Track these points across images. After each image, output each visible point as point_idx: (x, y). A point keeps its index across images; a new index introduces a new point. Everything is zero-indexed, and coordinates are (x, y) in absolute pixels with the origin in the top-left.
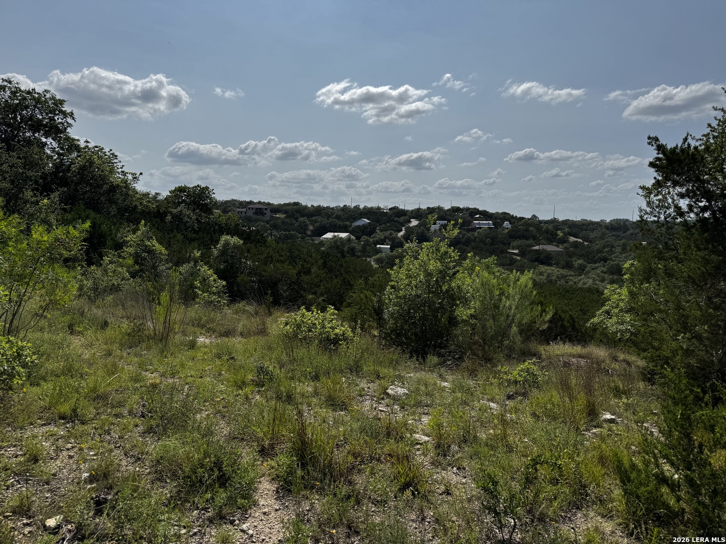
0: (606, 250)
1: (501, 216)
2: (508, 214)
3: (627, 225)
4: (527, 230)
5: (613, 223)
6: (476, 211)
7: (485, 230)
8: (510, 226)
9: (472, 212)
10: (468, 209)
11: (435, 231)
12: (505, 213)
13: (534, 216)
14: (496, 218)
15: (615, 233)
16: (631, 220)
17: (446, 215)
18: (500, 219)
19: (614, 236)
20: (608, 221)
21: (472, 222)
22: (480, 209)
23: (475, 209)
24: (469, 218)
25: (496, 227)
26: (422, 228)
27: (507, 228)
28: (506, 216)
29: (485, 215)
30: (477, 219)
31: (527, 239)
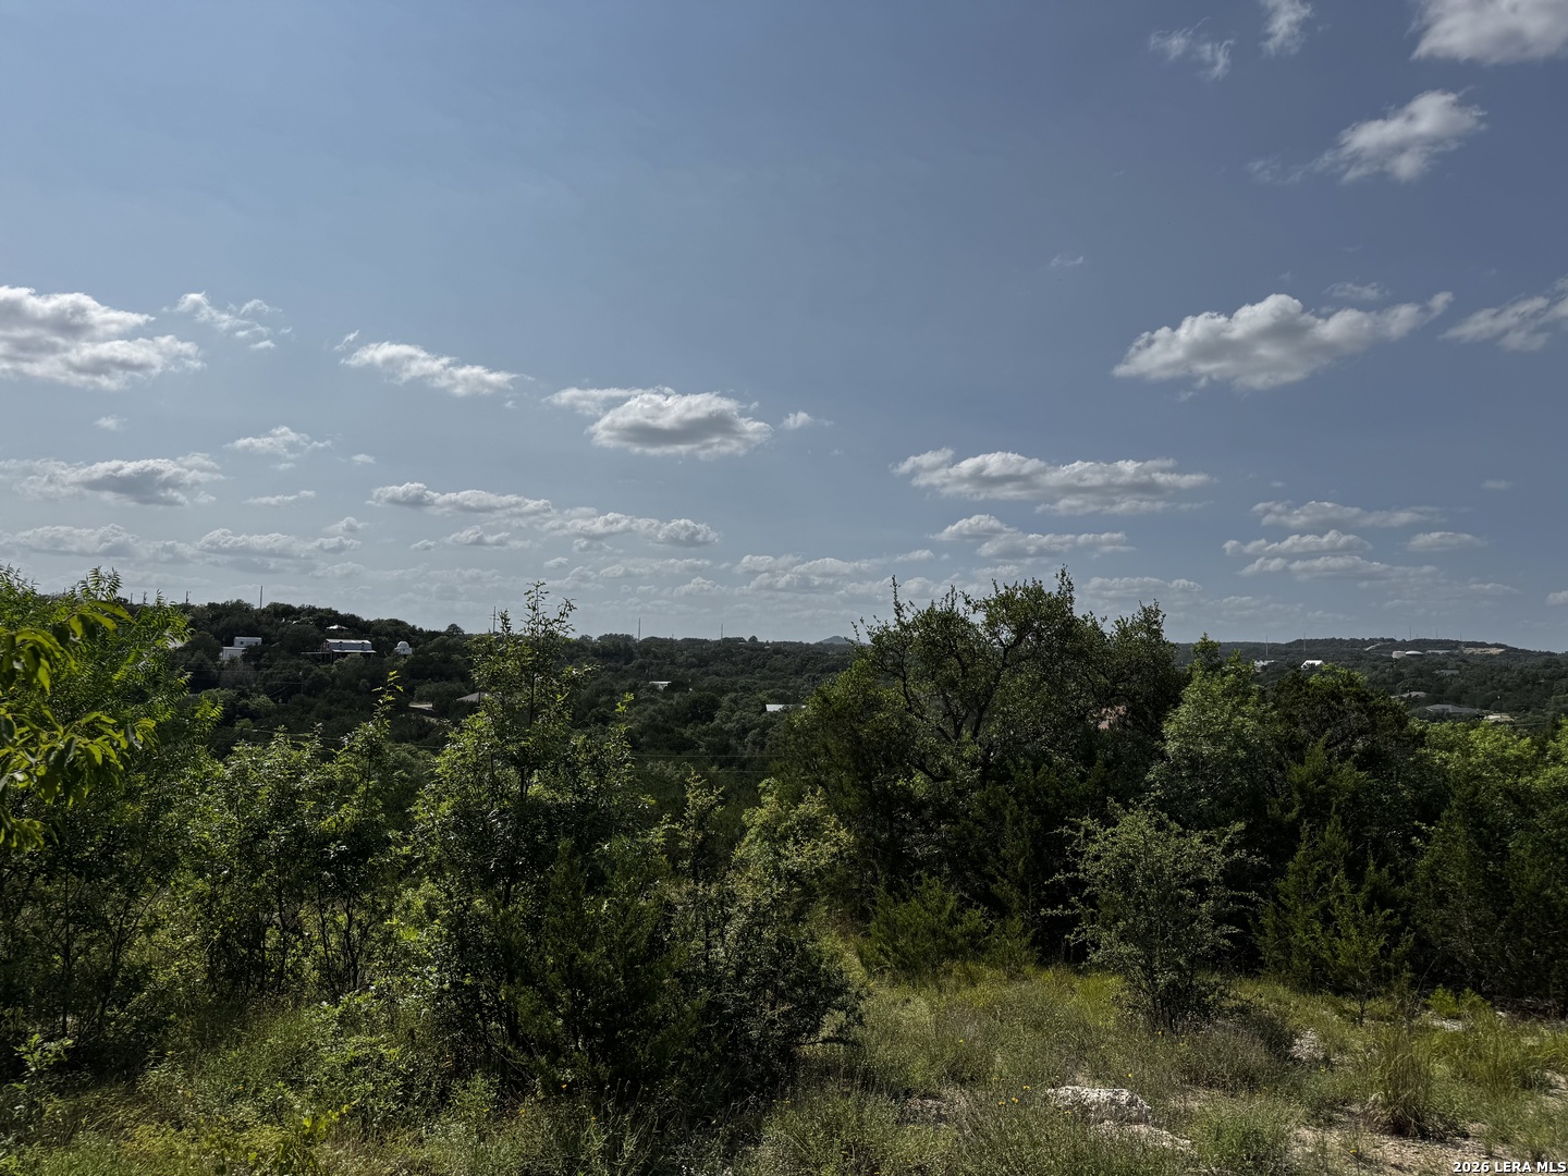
0: (603, 699)
1: (389, 629)
2: (403, 623)
3: (630, 649)
4: (447, 661)
5: (607, 643)
6: (331, 616)
7: (355, 659)
8: (409, 651)
9: (321, 618)
10: (312, 611)
11: (233, 661)
12: (396, 623)
13: (454, 627)
14: (377, 634)
15: (612, 664)
16: (636, 636)
17: (259, 623)
18: (387, 634)
19: (610, 669)
20: (595, 638)
21: (324, 640)
22: (341, 612)
23: (329, 611)
24: (316, 632)
25: (380, 655)
26: (199, 654)
27: (405, 656)
28: (397, 630)
29: (354, 626)
30: (334, 635)
31: (448, 679)
